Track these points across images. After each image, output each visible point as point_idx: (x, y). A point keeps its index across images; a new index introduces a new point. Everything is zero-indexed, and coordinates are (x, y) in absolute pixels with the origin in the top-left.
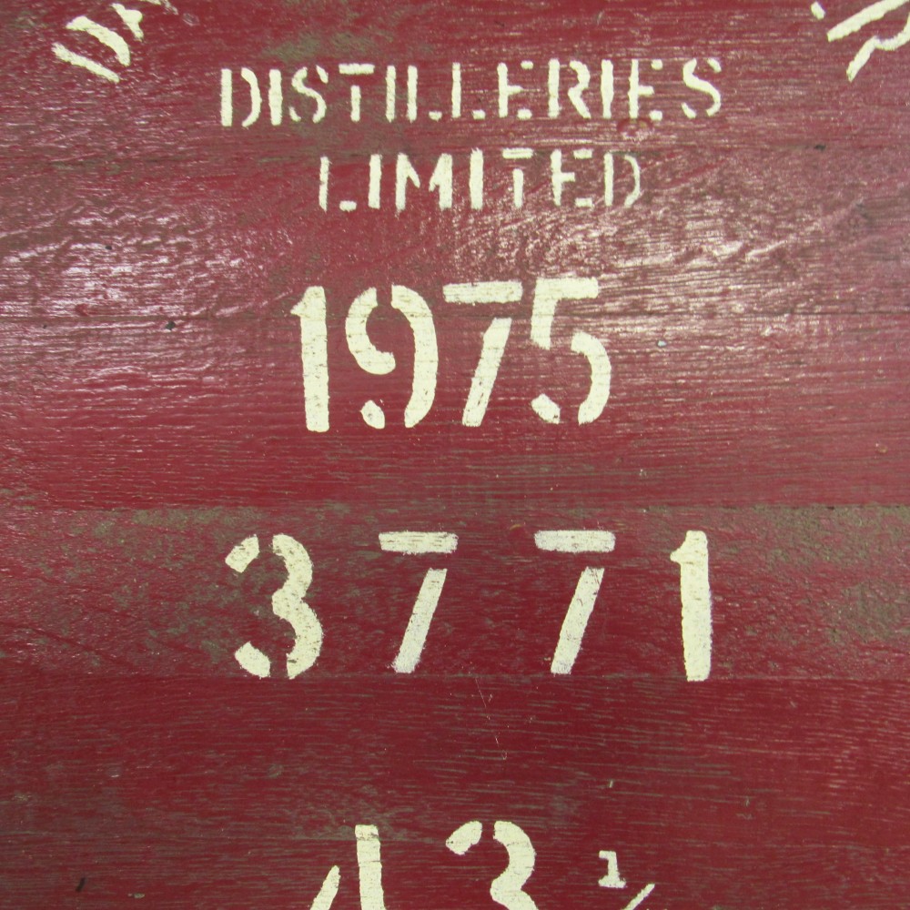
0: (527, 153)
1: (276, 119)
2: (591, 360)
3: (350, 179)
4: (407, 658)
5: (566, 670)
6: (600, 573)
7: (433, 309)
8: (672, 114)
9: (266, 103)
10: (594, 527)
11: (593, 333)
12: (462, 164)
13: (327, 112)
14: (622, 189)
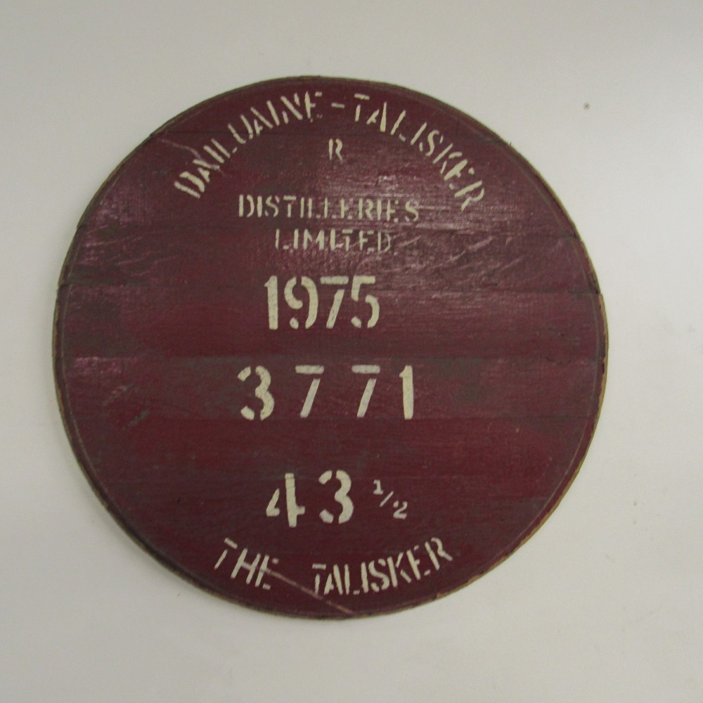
0: (350, 231)
1: (260, 214)
2: (372, 305)
3: (286, 237)
4: (306, 411)
5: (363, 416)
6: (375, 381)
7: (316, 285)
8: (401, 220)
9: (256, 209)
10: (373, 364)
11: (374, 295)
12: (327, 234)
13: (279, 213)
14: (384, 245)
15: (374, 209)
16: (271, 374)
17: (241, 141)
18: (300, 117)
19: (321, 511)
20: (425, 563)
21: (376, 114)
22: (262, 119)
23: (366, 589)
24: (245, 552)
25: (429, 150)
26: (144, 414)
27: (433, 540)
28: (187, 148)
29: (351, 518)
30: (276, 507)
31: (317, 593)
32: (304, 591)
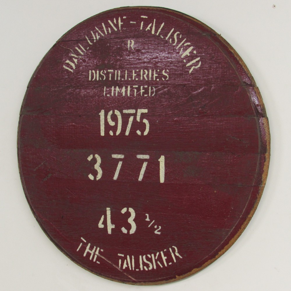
0: (137, 86)
1: (98, 79)
2: (146, 124)
4: (115, 177)
5: (141, 180)
6: (147, 163)
7: (121, 114)
9: (96, 77)
10: (146, 154)
11: (146, 119)
12: (126, 88)
13: (106, 78)
14: (152, 93)
15: (148, 75)
16: (102, 159)
17: (91, 44)
18: (116, 30)
19: (122, 227)
20: (169, 259)
21: (150, 25)
22: (100, 32)
23: (142, 269)
24: (89, 244)
25: (174, 42)
26: (50, 175)
27: (173, 247)
28: (69, 49)
29: (135, 232)
30: (102, 224)
31: (120, 268)
32: (114, 267)
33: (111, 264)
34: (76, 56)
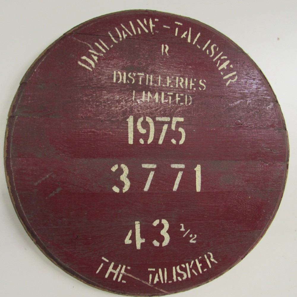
0: (172, 94)
1: (125, 82)
2: (182, 133)
3: (138, 95)
4: (146, 188)
5: (176, 190)
6: (182, 172)
7: (154, 121)
8: (197, 89)
9: (122, 79)
10: (181, 164)
11: (182, 128)
12: (160, 94)
13: (135, 82)
14: (188, 102)
15: (184, 83)
16: (129, 169)
17: (115, 41)
18: (147, 31)
19: (153, 240)
20: (204, 265)
21: (186, 33)
22: (127, 30)
23: (175, 280)
24: (113, 264)
25: (211, 54)
26: (58, 190)
27: (208, 253)
28: (86, 43)
29: (168, 244)
30: (130, 239)
31: (150, 283)
32: (143, 283)
33: (140, 280)
34: (95, 53)
